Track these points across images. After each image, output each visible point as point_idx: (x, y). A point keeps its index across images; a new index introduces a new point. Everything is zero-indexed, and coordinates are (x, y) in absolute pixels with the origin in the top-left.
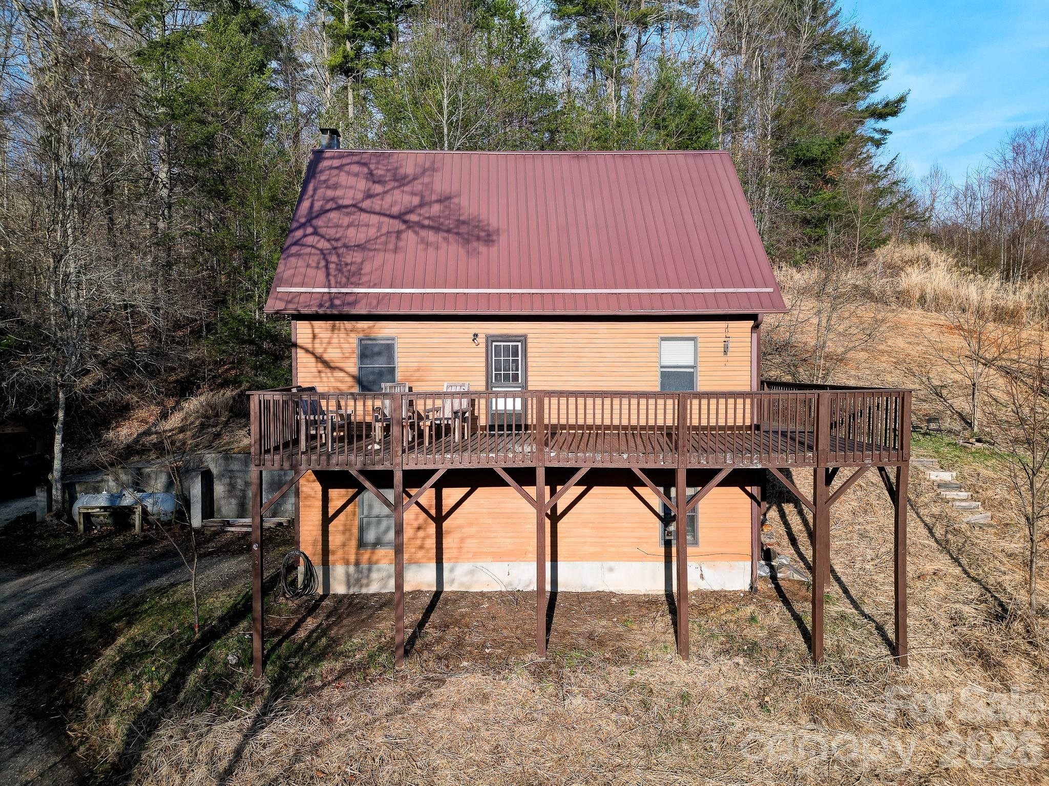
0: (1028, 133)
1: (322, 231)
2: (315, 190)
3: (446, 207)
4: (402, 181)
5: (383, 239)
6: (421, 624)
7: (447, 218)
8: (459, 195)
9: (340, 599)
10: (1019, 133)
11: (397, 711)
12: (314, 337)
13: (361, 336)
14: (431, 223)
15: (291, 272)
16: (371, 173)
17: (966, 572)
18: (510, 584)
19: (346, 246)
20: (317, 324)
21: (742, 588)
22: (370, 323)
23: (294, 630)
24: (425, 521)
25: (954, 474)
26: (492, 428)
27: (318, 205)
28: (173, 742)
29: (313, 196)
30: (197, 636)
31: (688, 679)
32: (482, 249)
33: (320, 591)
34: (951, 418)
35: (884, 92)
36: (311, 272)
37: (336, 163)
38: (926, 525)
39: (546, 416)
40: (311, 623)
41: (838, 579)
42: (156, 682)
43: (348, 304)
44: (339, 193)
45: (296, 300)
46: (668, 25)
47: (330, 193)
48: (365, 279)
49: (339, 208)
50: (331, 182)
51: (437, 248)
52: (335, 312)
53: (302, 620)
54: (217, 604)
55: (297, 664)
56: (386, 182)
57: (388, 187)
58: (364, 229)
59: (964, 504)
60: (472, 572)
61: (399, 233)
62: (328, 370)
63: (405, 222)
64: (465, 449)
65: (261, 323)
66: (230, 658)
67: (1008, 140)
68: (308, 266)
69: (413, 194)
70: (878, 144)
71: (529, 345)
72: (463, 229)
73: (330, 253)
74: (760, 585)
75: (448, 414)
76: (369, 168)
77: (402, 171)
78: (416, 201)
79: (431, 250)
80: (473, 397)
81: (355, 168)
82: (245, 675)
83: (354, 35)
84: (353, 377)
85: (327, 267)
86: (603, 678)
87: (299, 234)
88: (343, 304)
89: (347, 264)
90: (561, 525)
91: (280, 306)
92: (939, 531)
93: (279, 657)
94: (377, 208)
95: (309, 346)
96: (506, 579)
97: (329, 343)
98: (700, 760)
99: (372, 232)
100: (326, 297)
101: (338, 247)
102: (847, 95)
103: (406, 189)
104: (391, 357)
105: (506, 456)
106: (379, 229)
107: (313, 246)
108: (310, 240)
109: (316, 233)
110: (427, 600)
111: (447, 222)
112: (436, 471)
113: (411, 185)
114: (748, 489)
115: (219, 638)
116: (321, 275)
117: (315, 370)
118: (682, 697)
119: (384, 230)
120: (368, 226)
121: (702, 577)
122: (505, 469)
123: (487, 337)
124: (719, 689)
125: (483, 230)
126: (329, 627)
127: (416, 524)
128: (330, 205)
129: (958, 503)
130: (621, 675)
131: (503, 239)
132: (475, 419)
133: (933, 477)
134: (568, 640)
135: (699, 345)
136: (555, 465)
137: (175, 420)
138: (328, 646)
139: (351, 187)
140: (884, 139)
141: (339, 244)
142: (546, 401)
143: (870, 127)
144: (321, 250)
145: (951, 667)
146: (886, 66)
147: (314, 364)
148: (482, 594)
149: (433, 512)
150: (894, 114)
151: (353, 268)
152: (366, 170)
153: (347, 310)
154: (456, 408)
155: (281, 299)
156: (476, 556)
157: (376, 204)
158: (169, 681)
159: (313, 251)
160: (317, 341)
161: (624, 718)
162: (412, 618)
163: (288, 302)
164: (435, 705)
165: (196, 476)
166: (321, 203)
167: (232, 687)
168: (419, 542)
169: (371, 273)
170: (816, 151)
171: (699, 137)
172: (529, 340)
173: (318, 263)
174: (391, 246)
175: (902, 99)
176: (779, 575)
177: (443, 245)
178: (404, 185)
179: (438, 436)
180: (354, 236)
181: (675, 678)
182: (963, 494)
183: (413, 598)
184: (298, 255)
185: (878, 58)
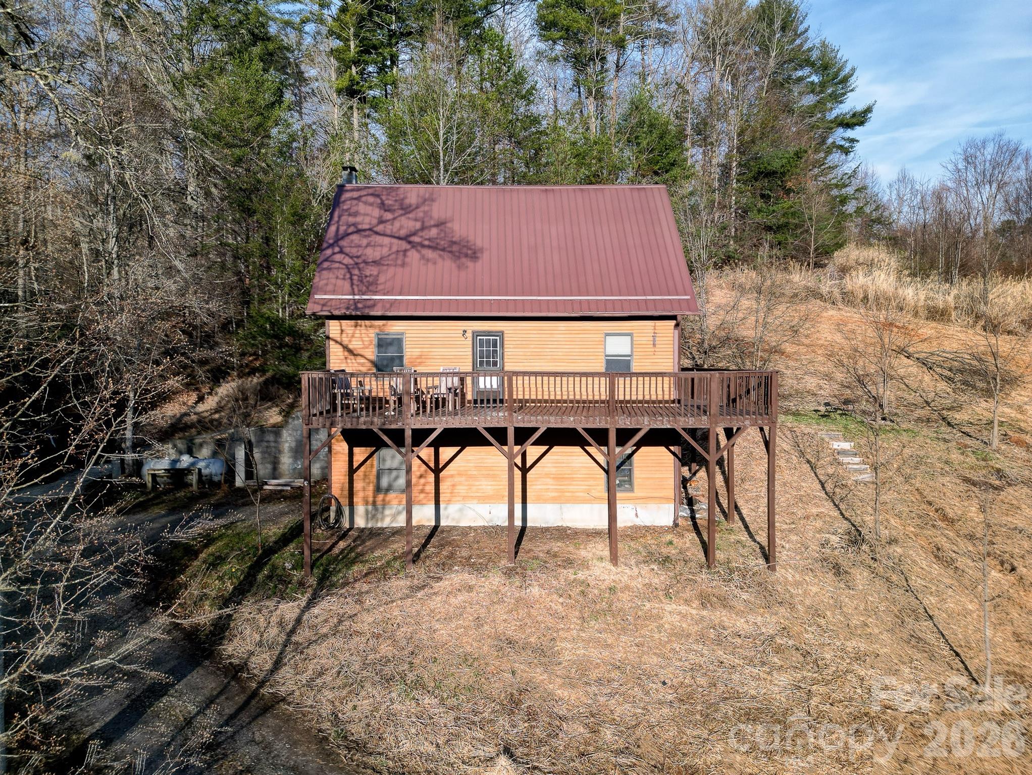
0: (979, 144)
1: (347, 250)
2: (339, 217)
3: (441, 230)
4: (407, 210)
5: (394, 256)
6: (424, 546)
7: (441, 239)
8: (452, 220)
9: (362, 530)
10: (972, 144)
11: (408, 597)
12: (342, 331)
13: (377, 331)
14: (431, 244)
15: (324, 282)
16: (383, 203)
17: (842, 514)
18: (491, 521)
19: (365, 262)
20: (344, 322)
21: (667, 524)
22: (384, 322)
23: (330, 549)
24: (426, 471)
25: (852, 444)
26: (475, 402)
27: (342, 229)
28: (252, 615)
29: (338, 222)
30: (260, 552)
31: (616, 578)
32: (470, 264)
33: (347, 525)
34: (867, 401)
35: (852, 103)
36: (340, 282)
37: (355, 194)
38: (820, 481)
39: (515, 393)
40: (342, 544)
41: (742, 519)
42: (235, 580)
43: (369, 307)
44: (359, 219)
45: (329, 304)
46: (648, 42)
47: (351, 220)
48: (380, 287)
49: (358, 231)
50: (352, 211)
51: (435, 263)
52: (359, 313)
53: (336, 543)
54: (271, 533)
55: (334, 569)
56: (394, 210)
57: (396, 214)
58: (379, 249)
59: (855, 467)
60: (461, 510)
61: (405, 251)
62: (352, 357)
63: (410, 242)
64: (456, 414)
65: (283, 320)
66: (287, 565)
67: (960, 150)
68: (337, 278)
69: (416, 220)
70: (846, 151)
71: (506, 339)
72: (455, 248)
73: (353, 268)
74: (680, 521)
75: (444, 390)
76: (381, 199)
77: (407, 201)
78: (418, 225)
79: (430, 264)
80: (462, 375)
81: (371, 199)
82: (297, 575)
83: (359, 60)
84: (372, 362)
85: (351, 279)
86: (555, 577)
87: (329, 252)
88: (365, 307)
89: (366, 276)
90: (530, 475)
91: (316, 308)
92: (829, 487)
93: (322, 565)
94: (388, 232)
95: (339, 339)
96: (488, 517)
97: (353, 336)
98: (619, 627)
99: (385, 251)
100: (351, 302)
101: (359, 263)
102: (815, 106)
103: (411, 216)
104: (400, 349)
105: (485, 419)
106: (390, 248)
107: (340, 262)
108: (338, 257)
109: (341, 252)
110: (428, 531)
111: (442, 242)
112: (435, 429)
113: (414, 212)
114: (672, 448)
115: (276, 553)
116: (347, 285)
117: (342, 357)
118: (610, 589)
119: (394, 249)
120: (382, 246)
121: (637, 515)
122: (485, 429)
123: (473, 333)
124: (638, 584)
125: (470, 249)
126: (356, 547)
127: (418, 474)
128: (352, 229)
129: (850, 466)
130: (568, 574)
131: (486, 255)
132: (463, 395)
133: (835, 447)
134: (531, 554)
135: (635, 339)
136: (521, 425)
137: (211, 403)
138: (356, 557)
139: (367, 215)
140: (852, 147)
141: (360, 261)
142: (514, 378)
143: (839, 135)
144: (346, 265)
145: (810, 574)
146: (852, 79)
147: (341, 354)
148: (470, 528)
149: (432, 465)
150: (861, 123)
151: (371, 279)
152: (379, 201)
153: (367, 312)
154: (450, 385)
155: (318, 303)
156: (465, 498)
157: (388, 228)
158: (244, 579)
159: (341, 266)
160: (344, 335)
161: (568, 601)
162: (416, 542)
163: (323, 305)
164: (435, 594)
165: (240, 445)
166: (345, 227)
167: (289, 583)
168: (420, 487)
169: (385, 282)
170: (776, 165)
171: (667, 154)
172: (505, 335)
173: (344, 275)
174: (399, 262)
175: (869, 110)
176: (697, 516)
177: (440, 261)
178: (409, 213)
179: (437, 407)
180: (372, 254)
181: (606, 577)
182: (857, 460)
183: (418, 530)
184: (329, 269)
185: (847, 70)
